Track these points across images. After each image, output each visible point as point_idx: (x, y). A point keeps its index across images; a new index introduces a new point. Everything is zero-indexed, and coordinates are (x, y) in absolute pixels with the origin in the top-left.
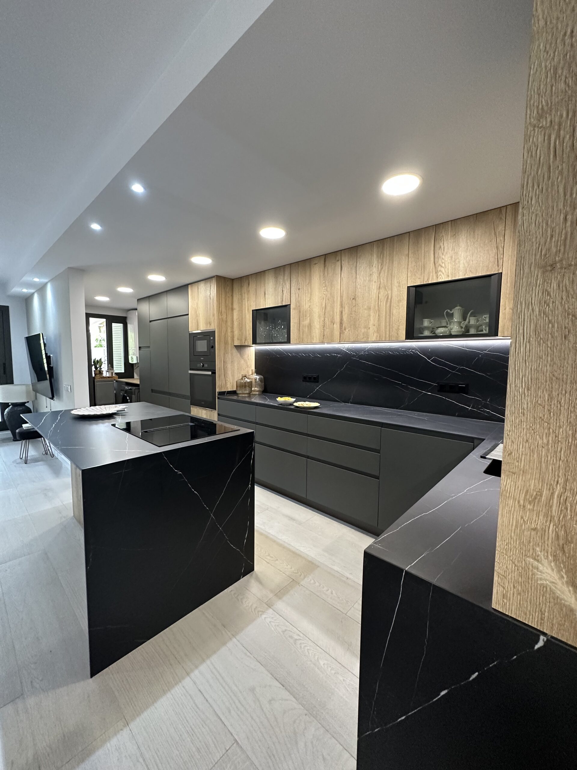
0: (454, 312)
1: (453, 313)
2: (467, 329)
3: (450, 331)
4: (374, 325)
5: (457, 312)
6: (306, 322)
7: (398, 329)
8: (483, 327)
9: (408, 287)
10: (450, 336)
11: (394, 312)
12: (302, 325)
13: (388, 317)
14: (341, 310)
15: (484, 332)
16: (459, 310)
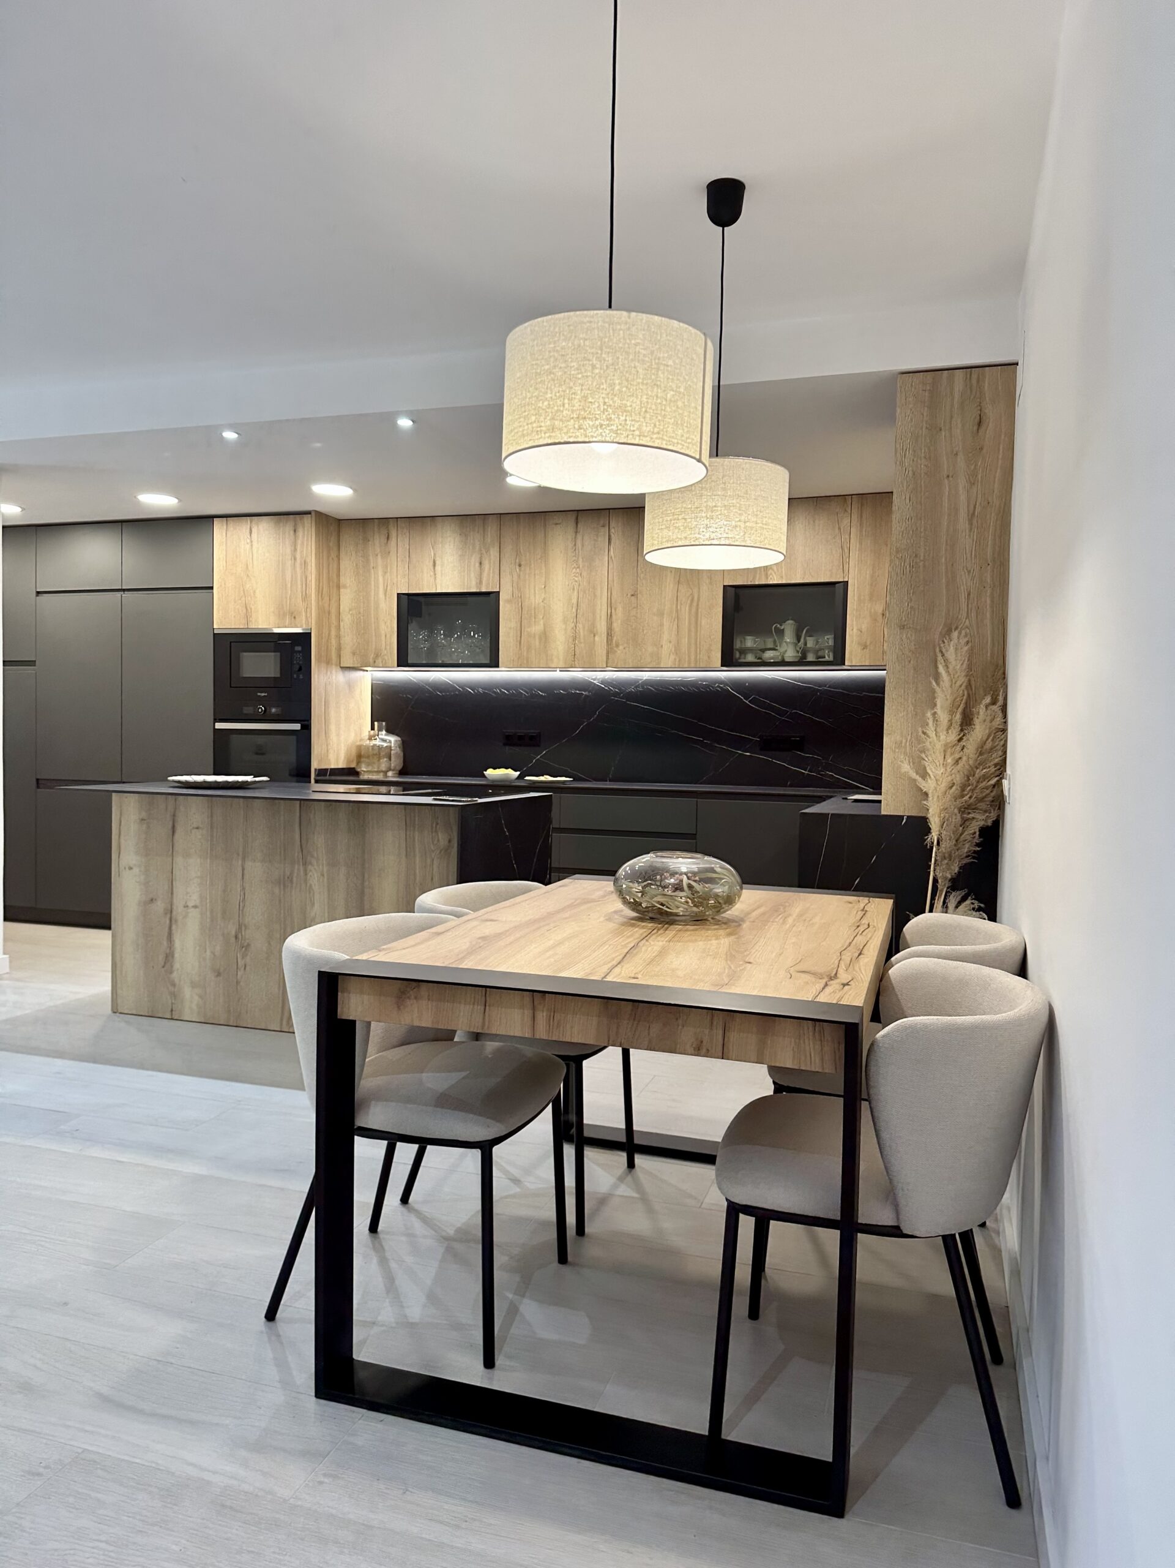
0: (785, 630)
1: (783, 629)
2: (804, 654)
3: (783, 657)
4: (670, 642)
5: (789, 628)
6: (537, 628)
7: (709, 650)
8: (825, 652)
9: (724, 586)
10: (782, 663)
11: (703, 622)
12: (526, 633)
13: (693, 629)
14: (609, 612)
15: (827, 658)
16: (793, 626)
